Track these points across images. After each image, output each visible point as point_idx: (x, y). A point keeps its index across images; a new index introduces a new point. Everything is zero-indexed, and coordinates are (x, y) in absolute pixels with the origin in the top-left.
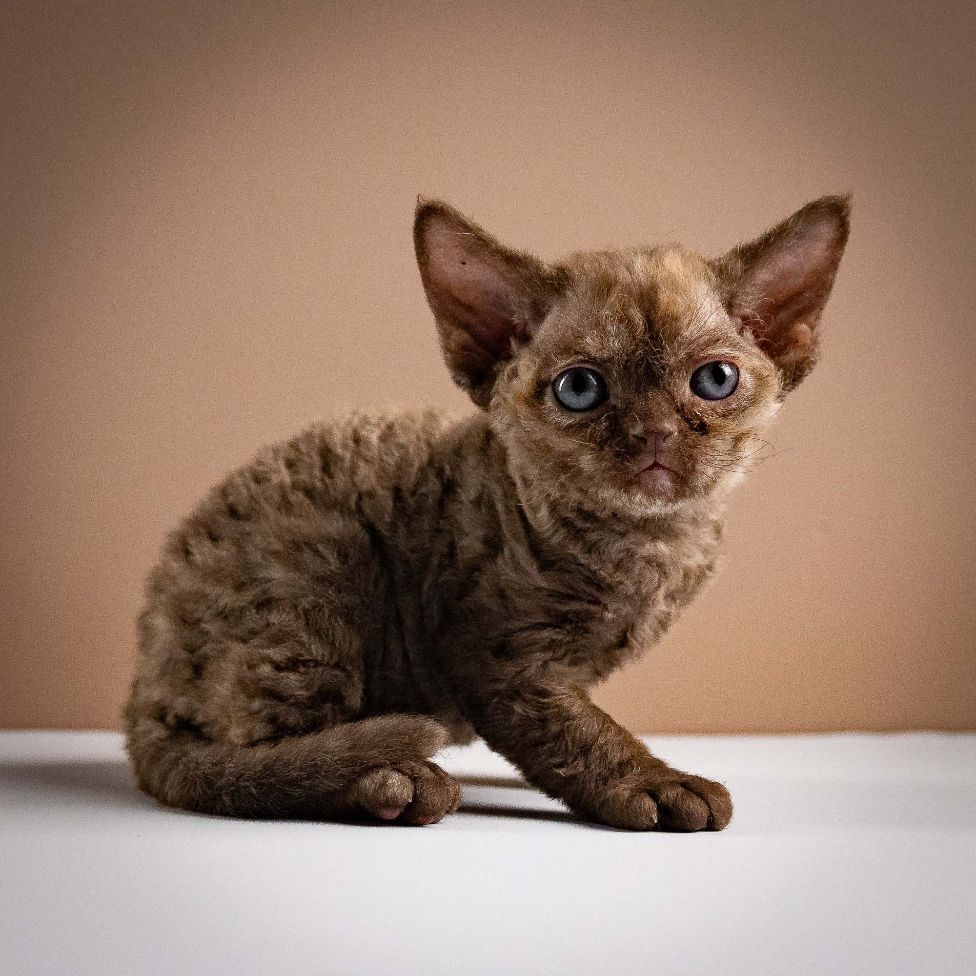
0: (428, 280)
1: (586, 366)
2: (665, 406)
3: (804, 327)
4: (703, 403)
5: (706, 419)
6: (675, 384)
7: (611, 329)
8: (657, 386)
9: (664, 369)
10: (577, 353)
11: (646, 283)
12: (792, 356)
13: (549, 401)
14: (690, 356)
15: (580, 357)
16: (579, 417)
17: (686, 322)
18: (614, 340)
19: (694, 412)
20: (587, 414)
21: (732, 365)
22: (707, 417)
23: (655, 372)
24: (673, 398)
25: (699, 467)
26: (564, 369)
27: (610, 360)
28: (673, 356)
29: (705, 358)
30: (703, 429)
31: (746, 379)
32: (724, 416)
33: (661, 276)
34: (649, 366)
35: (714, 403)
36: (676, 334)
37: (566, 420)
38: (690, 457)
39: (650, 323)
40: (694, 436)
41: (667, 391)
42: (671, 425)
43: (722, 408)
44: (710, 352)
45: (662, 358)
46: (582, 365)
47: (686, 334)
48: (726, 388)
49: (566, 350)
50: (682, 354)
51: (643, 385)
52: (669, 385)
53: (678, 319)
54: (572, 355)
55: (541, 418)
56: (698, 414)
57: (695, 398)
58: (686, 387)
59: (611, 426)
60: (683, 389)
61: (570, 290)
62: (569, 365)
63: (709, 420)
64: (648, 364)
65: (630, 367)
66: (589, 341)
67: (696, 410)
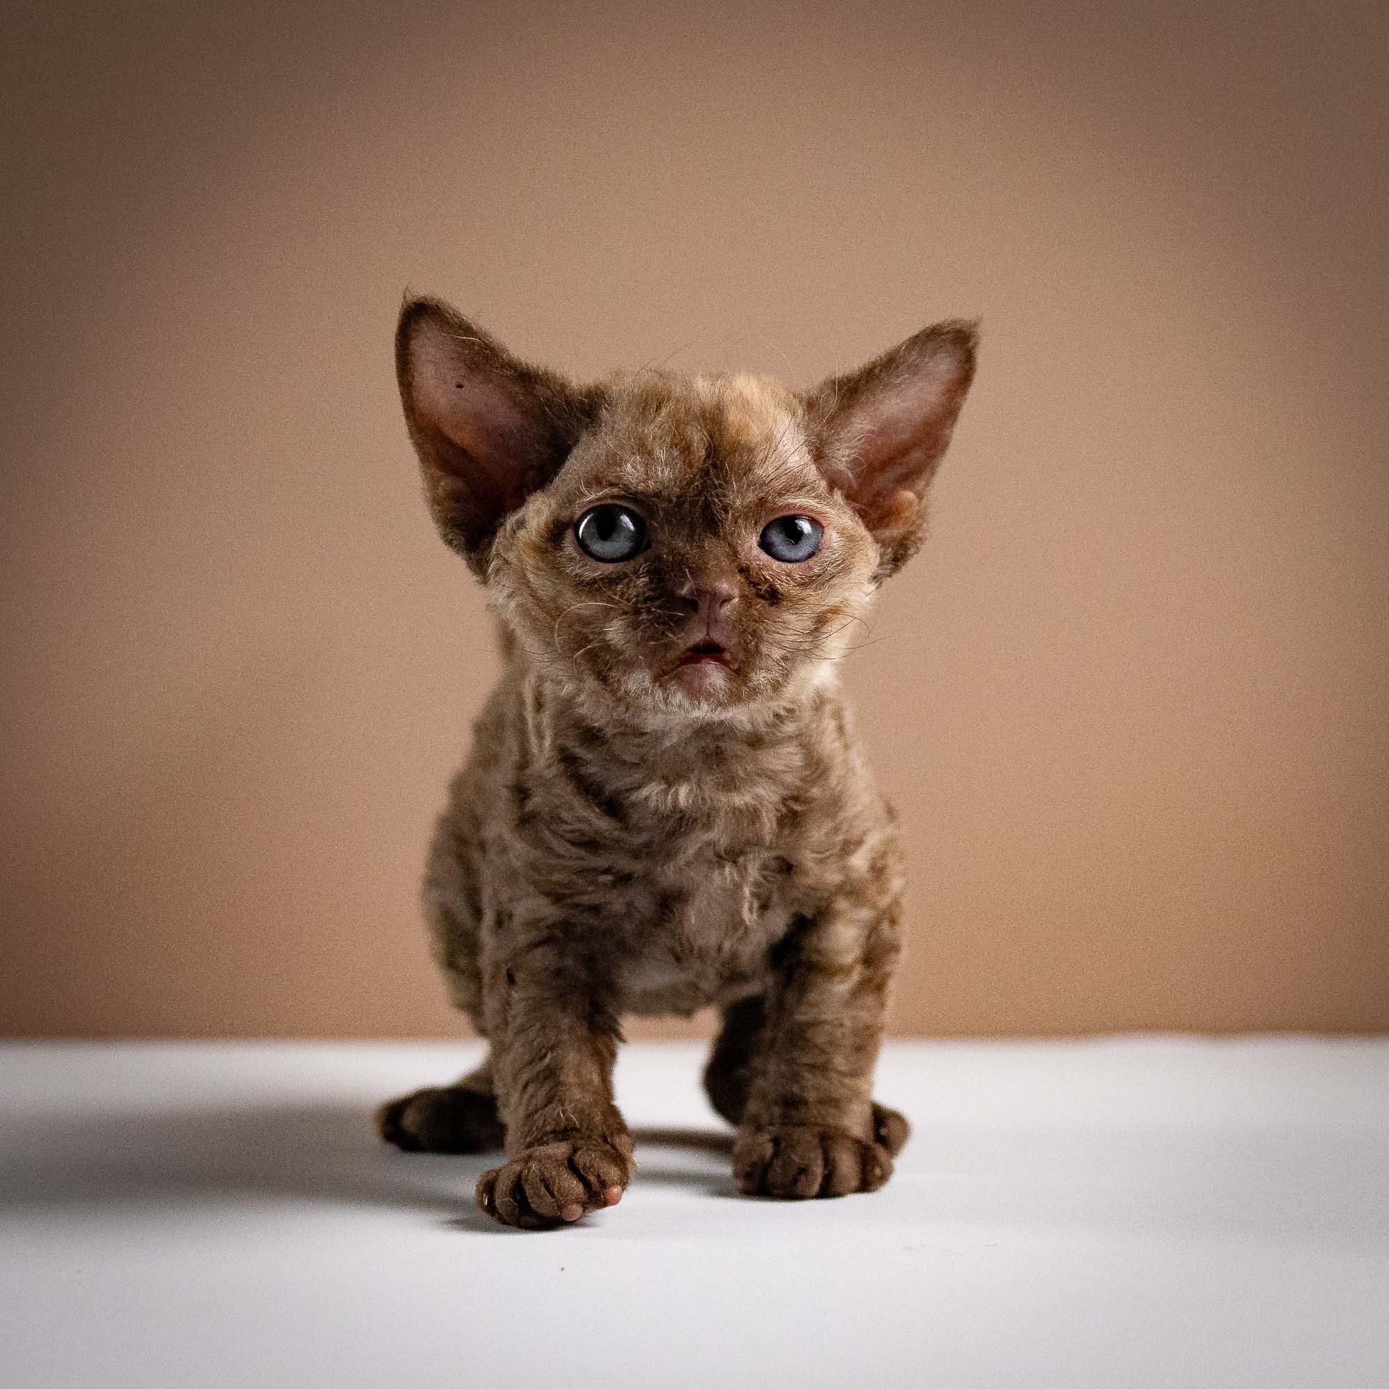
0: (411, 409)
1: (622, 503)
2: (725, 563)
3: (909, 495)
4: (776, 564)
5: (778, 586)
6: (739, 535)
7: (661, 454)
8: (716, 534)
9: (727, 512)
10: (611, 485)
12: (894, 531)
13: (569, 547)
14: (762, 502)
15: (615, 490)
16: (609, 568)
17: (761, 456)
18: (663, 469)
19: (763, 576)
20: (621, 565)
21: (814, 522)
22: (780, 584)
23: (714, 514)
24: (735, 553)
25: (764, 649)
26: (591, 506)
27: (657, 495)
28: (739, 498)
29: (782, 508)
30: (774, 597)
31: (833, 538)
32: (803, 585)
33: (729, 395)
34: (707, 506)
35: (790, 566)
36: (749, 470)
37: (592, 572)
38: (754, 634)
40: (761, 604)
41: (729, 544)
42: (730, 587)
43: (801, 574)
44: (791, 501)
46: (616, 502)
47: (759, 472)
48: (804, 549)
49: (596, 481)
50: (751, 497)
51: (698, 530)
52: (732, 534)
53: (751, 450)
54: (605, 488)
55: (557, 570)
56: (767, 577)
57: (765, 557)
58: (753, 540)
59: (651, 582)
60: (750, 543)
61: (606, 409)
62: (599, 499)
63: (782, 587)
64: (706, 502)
65: (683, 504)
66: (629, 469)
67: (765, 573)
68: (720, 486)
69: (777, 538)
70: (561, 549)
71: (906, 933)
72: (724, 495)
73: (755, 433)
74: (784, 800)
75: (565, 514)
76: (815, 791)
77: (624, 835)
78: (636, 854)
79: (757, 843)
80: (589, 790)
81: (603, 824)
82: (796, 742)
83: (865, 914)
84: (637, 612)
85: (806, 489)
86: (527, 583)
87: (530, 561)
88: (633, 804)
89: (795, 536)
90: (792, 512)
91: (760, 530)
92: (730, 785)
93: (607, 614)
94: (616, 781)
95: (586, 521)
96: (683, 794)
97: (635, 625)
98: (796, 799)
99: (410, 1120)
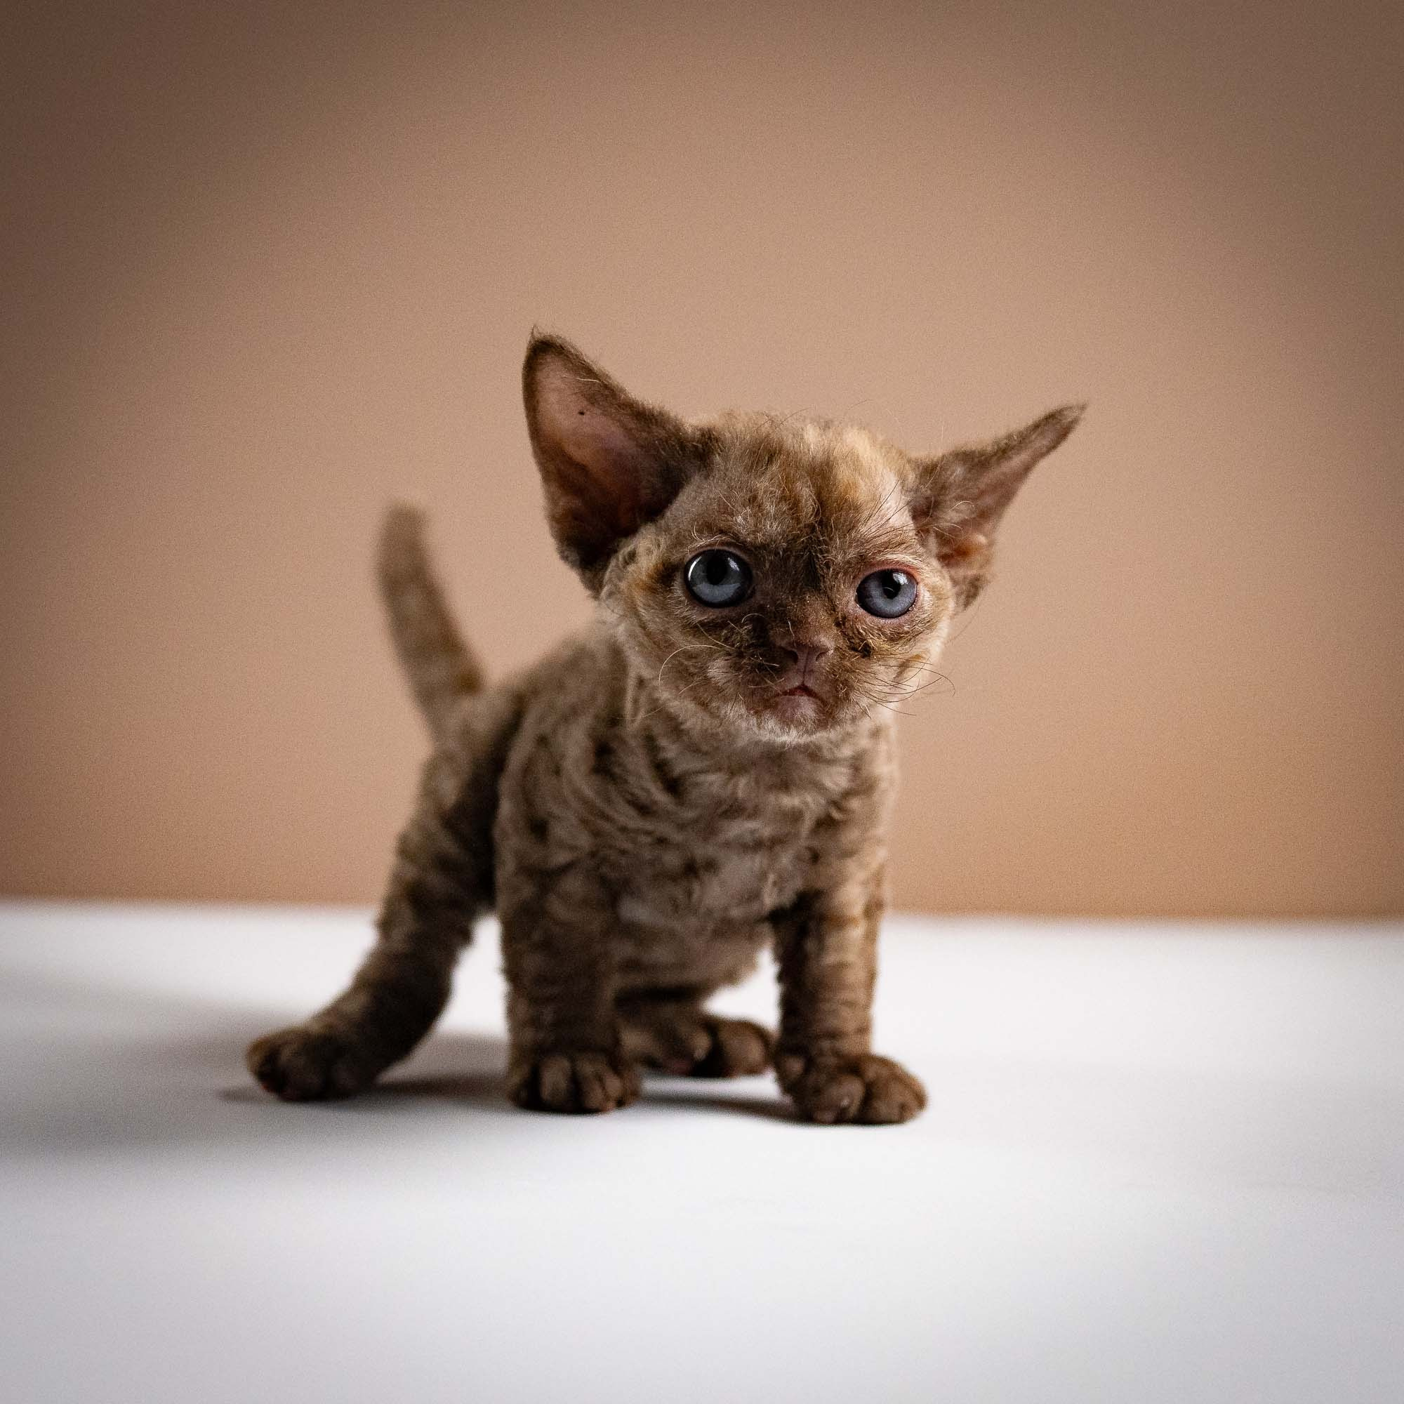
1: (732, 550)
2: (823, 616)
4: (870, 619)
5: (871, 641)
6: (838, 591)
7: (771, 508)
8: (817, 588)
9: (828, 568)
10: (722, 532)
11: (820, 457)
13: (678, 590)
14: (862, 558)
15: (727, 538)
16: (714, 613)
17: (866, 514)
18: (772, 523)
19: (857, 629)
20: (726, 612)
21: (910, 576)
22: (871, 638)
23: (816, 568)
24: (833, 608)
25: (853, 696)
26: (701, 550)
27: (764, 546)
28: (841, 554)
29: (880, 563)
30: (865, 651)
31: (925, 596)
32: (892, 639)
33: (839, 450)
34: (811, 561)
35: (882, 621)
36: (852, 527)
37: (697, 616)
38: (846, 683)
39: (821, 503)
40: (855, 658)
41: (828, 598)
42: (828, 640)
43: (892, 629)
44: (889, 556)
45: (828, 551)
46: (726, 548)
47: (863, 529)
49: (708, 527)
50: (852, 554)
51: (800, 584)
52: (831, 589)
53: (857, 509)
54: (717, 535)
55: (664, 609)
56: (862, 631)
57: (860, 611)
58: (851, 595)
59: (754, 629)
60: (848, 600)
61: (719, 454)
62: (710, 545)
63: (874, 641)
64: (811, 557)
65: (789, 557)
66: (740, 519)
67: (859, 626)
68: (825, 542)
69: (875, 592)
70: (670, 591)
73: (861, 494)
75: (675, 557)
76: (857, 804)
77: (678, 811)
80: (660, 767)
81: (661, 797)
82: (847, 764)
84: (740, 655)
85: (904, 546)
86: (637, 613)
87: (641, 598)
88: (694, 786)
89: (892, 590)
90: (890, 567)
91: (858, 584)
92: (783, 786)
93: (711, 654)
95: (695, 563)
97: (736, 667)
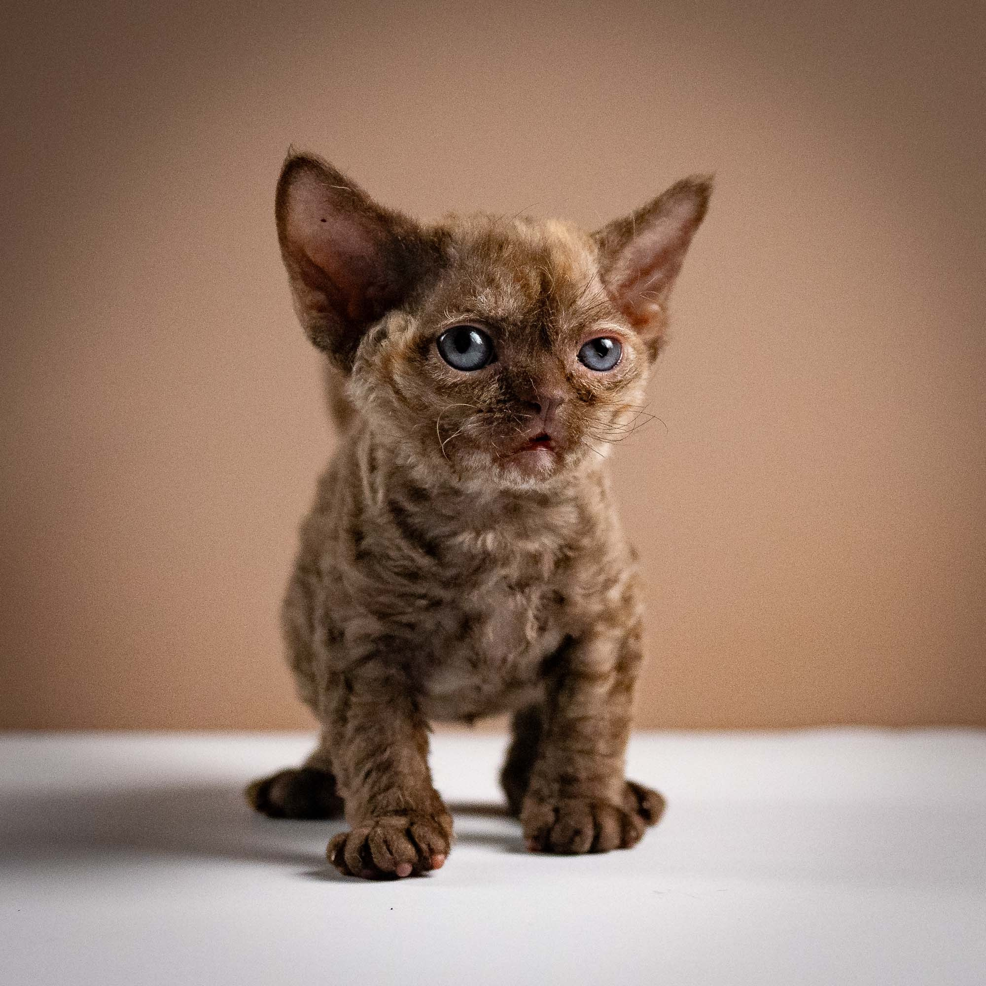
1: (477, 325)
2: (557, 374)
4: (590, 374)
5: (593, 391)
6: (565, 352)
7: (506, 287)
8: (549, 350)
9: (557, 334)
10: (468, 311)
13: (435, 358)
14: (581, 327)
15: (471, 315)
16: (466, 375)
17: (580, 291)
18: (509, 300)
19: (581, 383)
20: (475, 374)
21: (615, 340)
22: (594, 389)
23: (548, 336)
24: (563, 367)
25: (583, 439)
26: (452, 326)
27: (503, 319)
28: (565, 324)
30: (591, 400)
31: (629, 352)
32: (608, 389)
33: (550, 239)
34: (544, 330)
35: (600, 374)
36: (573, 301)
37: (452, 378)
38: (577, 429)
39: (545, 284)
40: (582, 407)
41: (558, 359)
42: (562, 393)
43: (608, 380)
44: (603, 326)
46: (469, 324)
47: (579, 302)
48: (608, 361)
49: (457, 307)
50: (574, 323)
51: (536, 348)
52: (560, 352)
53: (573, 286)
54: (463, 313)
55: (422, 374)
56: (585, 384)
57: (583, 368)
59: (501, 388)
60: (572, 357)
62: (459, 322)
63: (597, 390)
64: (543, 325)
65: (525, 327)
66: (482, 298)
67: (583, 381)
68: (553, 314)
69: (590, 353)
70: (427, 359)
71: (647, 646)
72: (556, 321)
73: (576, 273)
74: (561, 548)
75: (428, 332)
76: (586, 542)
77: (440, 570)
78: (446, 584)
79: (539, 578)
80: (414, 535)
81: (424, 561)
82: (573, 503)
83: (618, 632)
84: (491, 411)
86: (392, 382)
87: (398, 368)
88: (449, 548)
89: (603, 351)
90: (600, 334)
91: (579, 347)
92: (524, 534)
94: (437, 530)
96: (490, 540)
97: (488, 421)
98: (570, 547)
99: (276, 794)
